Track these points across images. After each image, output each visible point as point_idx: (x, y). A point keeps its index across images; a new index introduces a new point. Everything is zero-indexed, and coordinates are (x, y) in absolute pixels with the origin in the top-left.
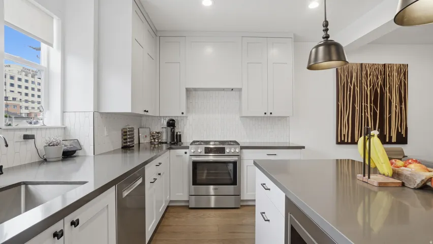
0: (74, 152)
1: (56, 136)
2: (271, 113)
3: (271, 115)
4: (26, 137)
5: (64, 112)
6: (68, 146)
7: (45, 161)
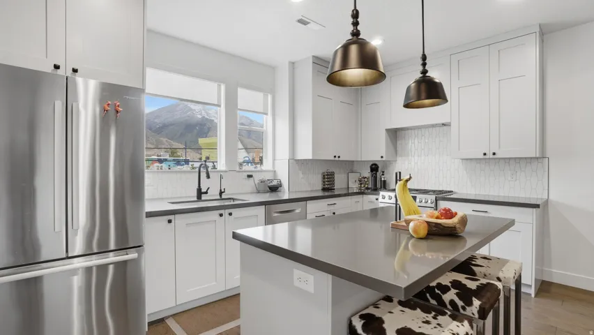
0: (278, 188)
1: (268, 177)
2: (494, 154)
3: (495, 156)
4: (250, 176)
5: (274, 160)
6: (275, 183)
7: (259, 192)
